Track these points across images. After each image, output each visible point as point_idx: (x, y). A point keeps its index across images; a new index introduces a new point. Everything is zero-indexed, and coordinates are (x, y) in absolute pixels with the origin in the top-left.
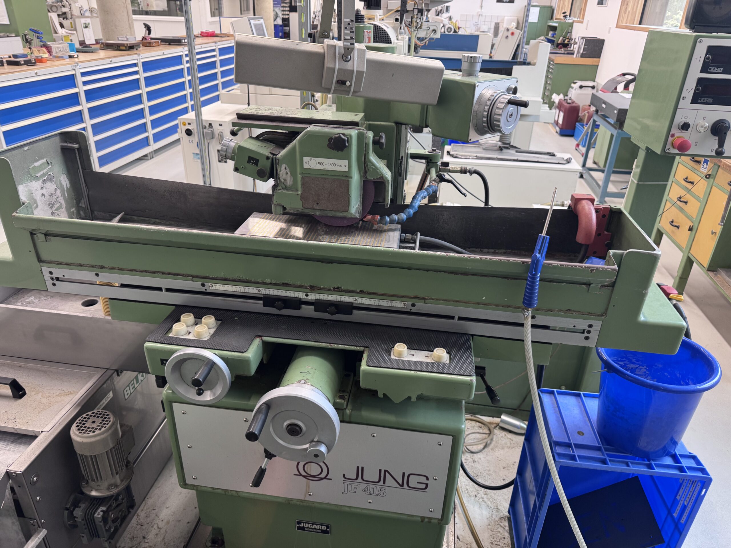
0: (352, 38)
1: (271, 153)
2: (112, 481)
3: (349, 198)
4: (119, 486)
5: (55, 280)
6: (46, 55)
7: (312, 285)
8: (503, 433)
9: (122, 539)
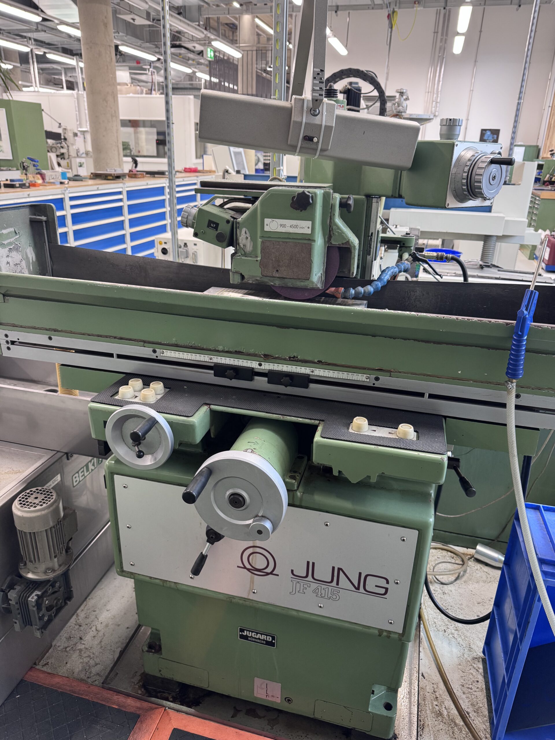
0: (321, 88)
1: (231, 217)
2: (50, 565)
3: (311, 264)
4: (56, 570)
5: (10, 344)
6: (40, 181)
7: (266, 353)
8: (479, 566)
9: (58, 638)
